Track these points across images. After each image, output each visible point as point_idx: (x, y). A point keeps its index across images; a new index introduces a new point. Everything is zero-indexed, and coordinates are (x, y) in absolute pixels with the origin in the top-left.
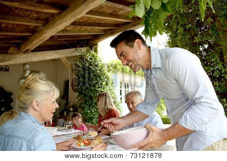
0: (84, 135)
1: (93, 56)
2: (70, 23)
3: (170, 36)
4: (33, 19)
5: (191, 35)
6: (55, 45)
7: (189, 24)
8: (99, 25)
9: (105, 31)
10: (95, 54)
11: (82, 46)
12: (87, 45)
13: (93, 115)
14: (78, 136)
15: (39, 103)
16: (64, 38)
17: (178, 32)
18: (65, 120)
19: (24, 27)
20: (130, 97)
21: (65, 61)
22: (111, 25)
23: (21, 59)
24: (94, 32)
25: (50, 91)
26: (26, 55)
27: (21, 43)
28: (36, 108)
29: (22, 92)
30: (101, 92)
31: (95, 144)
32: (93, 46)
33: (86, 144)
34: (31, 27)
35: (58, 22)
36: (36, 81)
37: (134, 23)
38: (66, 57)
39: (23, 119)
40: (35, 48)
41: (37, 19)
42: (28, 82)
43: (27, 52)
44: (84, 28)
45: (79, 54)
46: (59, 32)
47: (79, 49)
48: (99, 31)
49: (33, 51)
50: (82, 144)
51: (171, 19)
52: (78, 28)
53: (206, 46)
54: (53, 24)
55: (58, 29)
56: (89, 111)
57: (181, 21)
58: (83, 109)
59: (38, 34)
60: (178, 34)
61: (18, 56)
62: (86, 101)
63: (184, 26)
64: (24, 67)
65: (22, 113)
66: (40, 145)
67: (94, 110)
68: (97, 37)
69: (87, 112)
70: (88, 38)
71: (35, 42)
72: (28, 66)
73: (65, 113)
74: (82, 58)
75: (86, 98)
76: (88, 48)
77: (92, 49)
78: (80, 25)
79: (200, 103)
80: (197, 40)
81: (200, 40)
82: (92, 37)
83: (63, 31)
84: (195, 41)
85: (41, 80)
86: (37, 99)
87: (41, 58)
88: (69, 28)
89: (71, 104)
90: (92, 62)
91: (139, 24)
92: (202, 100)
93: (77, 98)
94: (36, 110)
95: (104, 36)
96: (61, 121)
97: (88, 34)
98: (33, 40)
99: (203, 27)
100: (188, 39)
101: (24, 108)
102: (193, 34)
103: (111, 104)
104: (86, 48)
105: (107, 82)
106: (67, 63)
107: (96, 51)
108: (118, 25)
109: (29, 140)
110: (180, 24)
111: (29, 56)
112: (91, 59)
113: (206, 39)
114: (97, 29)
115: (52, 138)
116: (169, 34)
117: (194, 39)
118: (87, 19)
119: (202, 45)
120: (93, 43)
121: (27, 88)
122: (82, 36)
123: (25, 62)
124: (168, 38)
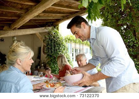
0: (50, 81)
1: (56, 32)
2: (42, 12)
3: (104, 20)
4: (19, 9)
5: (116, 20)
6: (32, 25)
7: (115, 13)
8: (60, 13)
9: (63, 17)
10: (57, 31)
11: (49, 26)
12: (52, 25)
13: (56, 69)
14: (46, 81)
15: (21, 60)
16: (38, 21)
17: (108, 17)
18: (39, 71)
19: (13, 13)
20: (79, 57)
21: (38, 35)
22: (67, 13)
23: (11, 33)
24: (57, 17)
25: (28, 53)
26: (14, 31)
27: (11, 24)
28: (20, 63)
29: (10, 54)
30: (61, 54)
31: (57, 86)
32: (56, 26)
33: (51, 86)
34: (18, 13)
35: (34, 11)
36: (19, 47)
37: (81, 12)
38: (39, 33)
39: (12, 70)
40: (20, 27)
41: (21, 9)
42: (13, 47)
43: (15, 29)
44: (50, 14)
45: (47, 31)
46: (35, 17)
47: (47, 28)
48: (59, 17)
49: (19, 29)
50: (49, 86)
51: (104, 9)
52: (47, 14)
53: (125, 27)
54: (31, 12)
55: (34, 15)
56: (53, 66)
57: (110, 11)
58: (50, 64)
59: (22, 18)
60: (108, 19)
61: (10, 32)
62: (52, 60)
63: (112, 14)
64: (13, 39)
65: (11, 67)
66: (23, 86)
67: (57, 66)
68: (59, 20)
69: (52, 67)
70: (53, 21)
71: (20, 23)
72: (16, 38)
73: (39, 67)
74: (49, 33)
75: (52, 58)
76: (53, 27)
77: (55, 28)
78: (48, 13)
79: (114, 60)
80: (120, 23)
81: (122, 23)
82: (55, 21)
83: (37, 16)
84: (118, 23)
85: (22, 45)
86: (20, 58)
87: (24, 33)
88: (41, 15)
89: (42, 61)
90: (55, 36)
91: (84, 12)
92: (115, 59)
93: (46, 58)
94: (19, 65)
95: (63, 20)
96: (36, 72)
97: (53, 18)
98: (19, 22)
99: (123, 15)
100: (115, 22)
101: (12, 64)
102: (117, 19)
103: (66, 62)
104: (51, 27)
105: (64, 48)
106: (40, 36)
107: (58, 29)
108: (72, 13)
109: (16, 83)
110: (110, 13)
111: (17, 32)
112: (55, 34)
113: (125, 22)
114: (59, 16)
115: (30, 82)
116: (103, 19)
117: (118, 22)
118: (52, 9)
119: (123, 26)
120: (56, 24)
121: (13, 51)
122: (49, 19)
123: (14, 35)
124: (102, 21)
